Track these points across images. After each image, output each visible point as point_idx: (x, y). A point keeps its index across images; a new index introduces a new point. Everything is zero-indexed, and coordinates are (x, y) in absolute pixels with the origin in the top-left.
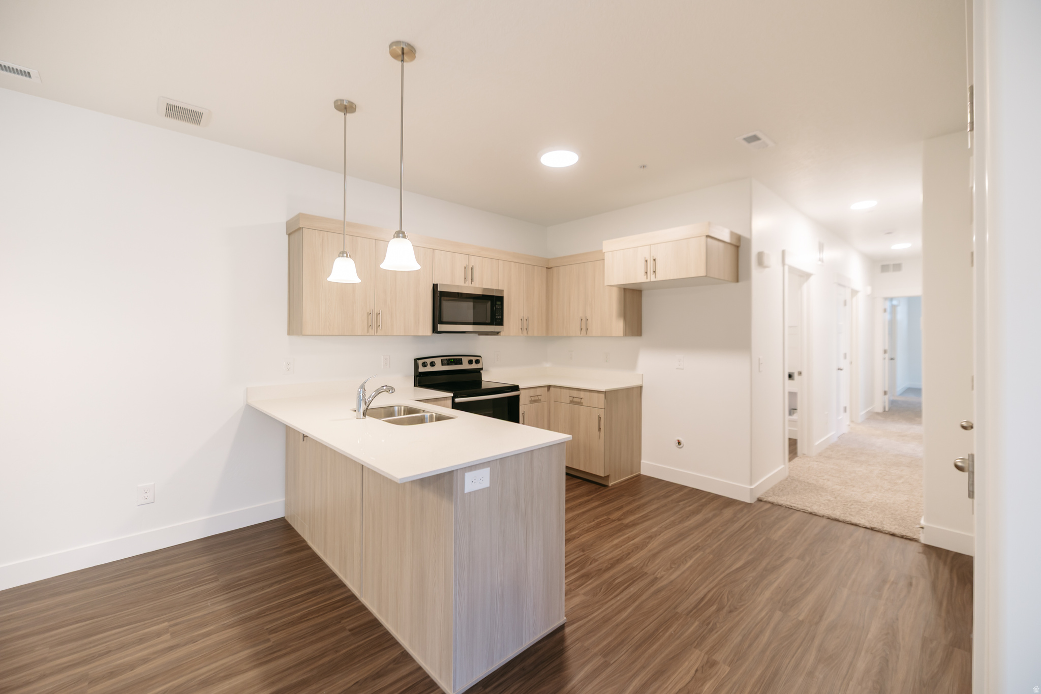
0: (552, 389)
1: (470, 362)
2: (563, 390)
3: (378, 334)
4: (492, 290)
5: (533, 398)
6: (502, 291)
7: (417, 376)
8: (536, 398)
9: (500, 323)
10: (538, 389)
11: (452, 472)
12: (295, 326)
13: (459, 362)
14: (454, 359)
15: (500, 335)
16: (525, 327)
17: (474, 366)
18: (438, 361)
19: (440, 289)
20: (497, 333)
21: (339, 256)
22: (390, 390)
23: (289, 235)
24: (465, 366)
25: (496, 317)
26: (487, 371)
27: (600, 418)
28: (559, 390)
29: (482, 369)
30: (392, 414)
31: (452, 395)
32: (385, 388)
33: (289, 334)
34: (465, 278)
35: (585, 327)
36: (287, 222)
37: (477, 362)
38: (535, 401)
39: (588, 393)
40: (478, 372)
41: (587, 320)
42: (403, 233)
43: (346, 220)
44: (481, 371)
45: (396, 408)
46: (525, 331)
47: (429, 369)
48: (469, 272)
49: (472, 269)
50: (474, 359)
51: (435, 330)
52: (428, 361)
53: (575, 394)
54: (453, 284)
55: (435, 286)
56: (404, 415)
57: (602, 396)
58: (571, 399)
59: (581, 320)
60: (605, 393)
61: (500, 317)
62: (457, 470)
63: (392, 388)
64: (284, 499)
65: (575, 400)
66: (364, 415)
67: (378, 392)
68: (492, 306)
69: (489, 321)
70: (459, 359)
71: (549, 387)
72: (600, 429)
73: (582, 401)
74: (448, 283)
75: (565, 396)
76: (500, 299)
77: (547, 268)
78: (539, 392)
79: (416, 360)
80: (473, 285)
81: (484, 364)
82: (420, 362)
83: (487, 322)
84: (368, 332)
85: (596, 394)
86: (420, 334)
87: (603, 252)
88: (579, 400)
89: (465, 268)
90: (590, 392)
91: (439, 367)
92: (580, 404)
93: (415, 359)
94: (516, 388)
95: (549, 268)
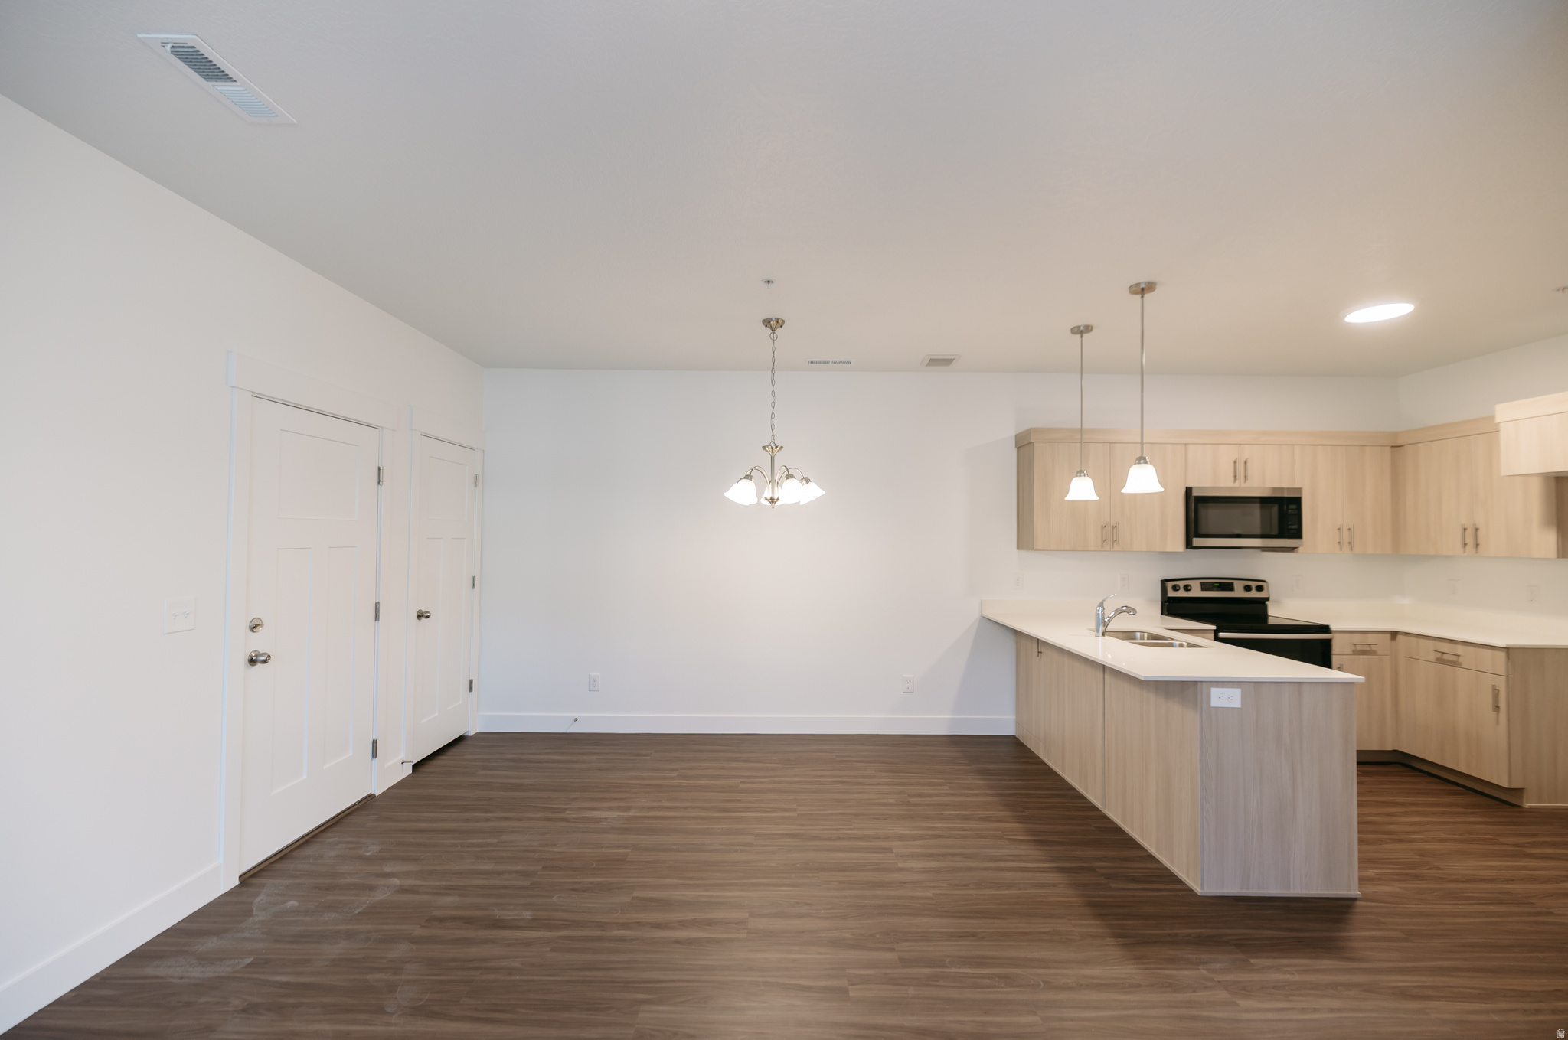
0: (1400, 638)
1: (1248, 588)
2: (1422, 641)
3: (1114, 549)
4: (1282, 489)
5: (1359, 648)
6: (1300, 490)
7: (1165, 602)
8: (1367, 648)
9: (1297, 534)
10: (1370, 635)
11: (1196, 682)
12: (1025, 539)
13: (1229, 587)
14: (1220, 583)
15: (1297, 552)
16: (1346, 539)
17: (1253, 594)
18: (1196, 586)
19: (1195, 493)
20: (1293, 549)
21: (1077, 476)
22: (1131, 611)
23: (1018, 448)
24: (1238, 592)
25: (1289, 527)
26: (1277, 602)
27: (1496, 692)
28: (1414, 639)
29: (1267, 599)
30: (1134, 638)
31: (1214, 627)
32: (1125, 608)
33: (1018, 548)
34: (1235, 476)
35: (1472, 539)
36: (1016, 435)
37: (1260, 588)
38: (1363, 652)
39: (1472, 649)
40: (1262, 602)
41: (1477, 529)
42: (1145, 459)
43: (1083, 427)
44: (1267, 602)
45: (1138, 634)
46: (1346, 547)
47: (1182, 594)
48: (1241, 468)
49: (1245, 463)
50: (1253, 584)
51: (1189, 545)
52: (1182, 584)
53: (1445, 647)
54: (1216, 485)
55: (1189, 490)
56: (1148, 639)
57: (1502, 655)
58: (1439, 655)
59: (1465, 529)
60: (1508, 650)
61: (1296, 527)
62: (1201, 682)
63: (1133, 609)
64: (1015, 717)
65: (1446, 657)
66: (1103, 635)
67: (1118, 612)
68: (1281, 511)
69: (1275, 532)
70: (1229, 583)
71: (1394, 634)
72: (1497, 708)
73: (1460, 660)
74: (1208, 485)
75: (1427, 650)
76: (1297, 501)
77: (1392, 447)
78: (1371, 638)
79: (1164, 582)
80: (1248, 484)
81: (1272, 592)
82: (1169, 585)
83: (1273, 533)
84: (1102, 547)
85: (1489, 652)
86: (1169, 549)
87: (1498, 420)
88: (1454, 658)
89: (1235, 462)
90: (1475, 647)
91: (1196, 592)
92: (1456, 664)
93: (1162, 581)
94: (1325, 629)
95: (1397, 448)
